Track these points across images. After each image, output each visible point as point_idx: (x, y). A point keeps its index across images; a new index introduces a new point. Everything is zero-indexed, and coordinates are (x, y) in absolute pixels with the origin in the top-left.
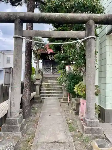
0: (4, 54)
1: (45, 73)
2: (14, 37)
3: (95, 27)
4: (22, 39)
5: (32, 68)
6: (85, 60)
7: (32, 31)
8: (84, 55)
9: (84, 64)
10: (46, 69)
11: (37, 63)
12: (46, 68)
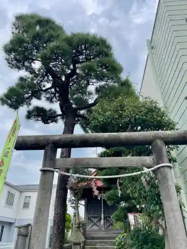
0: (21, 192)
1: (89, 226)
2: (41, 171)
3: (168, 148)
4: (53, 172)
5: (67, 216)
6: (161, 203)
7: (69, 159)
8: (158, 195)
9: (161, 213)
10: (92, 218)
11: (76, 208)
12: (92, 216)
